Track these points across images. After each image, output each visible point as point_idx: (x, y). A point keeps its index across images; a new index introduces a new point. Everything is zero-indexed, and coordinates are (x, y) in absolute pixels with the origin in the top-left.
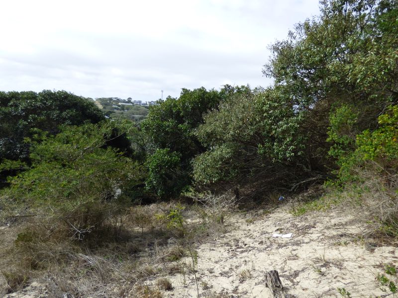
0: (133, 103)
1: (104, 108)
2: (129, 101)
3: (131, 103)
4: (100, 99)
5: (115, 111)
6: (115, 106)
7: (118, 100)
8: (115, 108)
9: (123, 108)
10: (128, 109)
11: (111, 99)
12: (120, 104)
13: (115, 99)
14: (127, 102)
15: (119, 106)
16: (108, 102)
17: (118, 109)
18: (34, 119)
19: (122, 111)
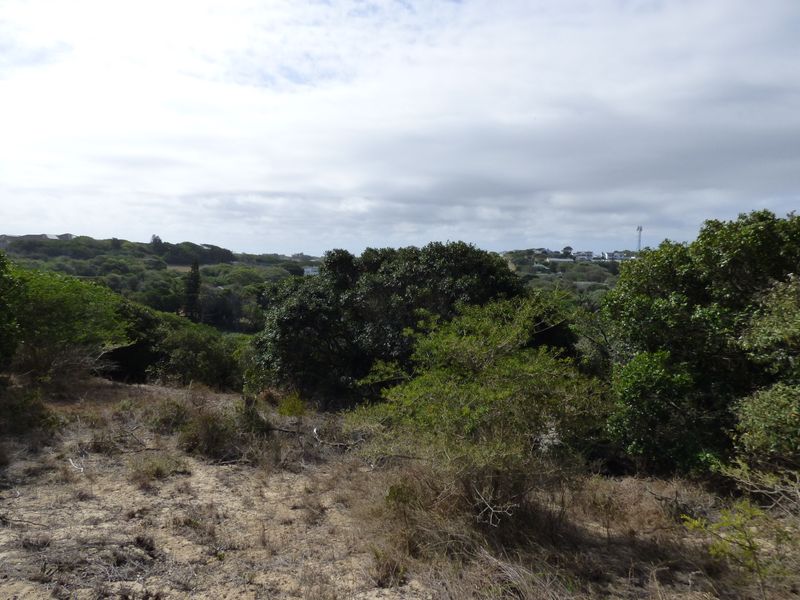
0: (574, 258)
1: (518, 269)
2: (567, 252)
3: (571, 257)
4: (511, 253)
5: (539, 274)
6: (538, 265)
7: (545, 253)
8: (539, 269)
9: (553, 267)
10: (563, 270)
11: (530, 252)
12: (548, 260)
13: (538, 252)
14: (562, 257)
15: (546, 264)
16: (526, 257)
17: (543, 271)
18: (414, 292)
19: (553, 274)
